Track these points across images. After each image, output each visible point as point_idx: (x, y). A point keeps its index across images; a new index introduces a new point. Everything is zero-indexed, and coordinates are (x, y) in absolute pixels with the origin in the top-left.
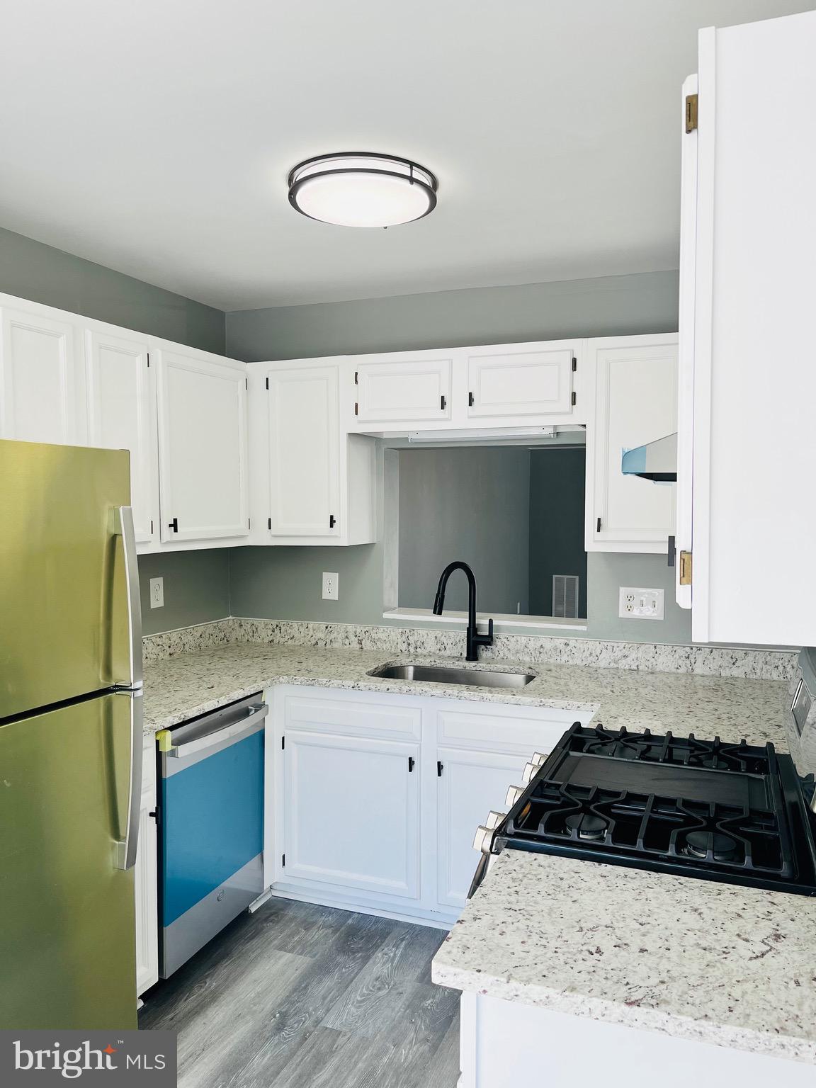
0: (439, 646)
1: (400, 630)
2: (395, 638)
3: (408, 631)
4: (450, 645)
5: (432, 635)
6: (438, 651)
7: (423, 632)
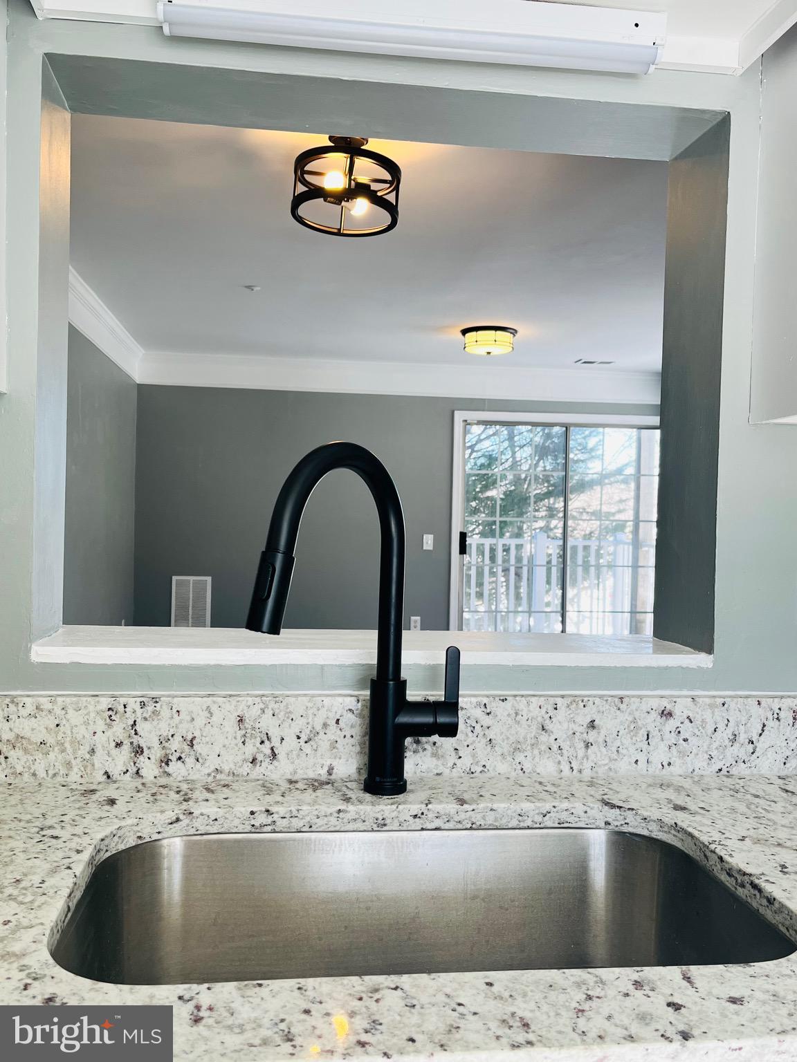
0: (250, 749)
1: (105, 703)
2: (82, 731)
3: (133, 704)
4: (291, 742)
5: (226, 712)
6: (247, 767)
7: (192, 704)
